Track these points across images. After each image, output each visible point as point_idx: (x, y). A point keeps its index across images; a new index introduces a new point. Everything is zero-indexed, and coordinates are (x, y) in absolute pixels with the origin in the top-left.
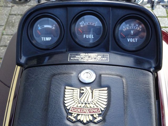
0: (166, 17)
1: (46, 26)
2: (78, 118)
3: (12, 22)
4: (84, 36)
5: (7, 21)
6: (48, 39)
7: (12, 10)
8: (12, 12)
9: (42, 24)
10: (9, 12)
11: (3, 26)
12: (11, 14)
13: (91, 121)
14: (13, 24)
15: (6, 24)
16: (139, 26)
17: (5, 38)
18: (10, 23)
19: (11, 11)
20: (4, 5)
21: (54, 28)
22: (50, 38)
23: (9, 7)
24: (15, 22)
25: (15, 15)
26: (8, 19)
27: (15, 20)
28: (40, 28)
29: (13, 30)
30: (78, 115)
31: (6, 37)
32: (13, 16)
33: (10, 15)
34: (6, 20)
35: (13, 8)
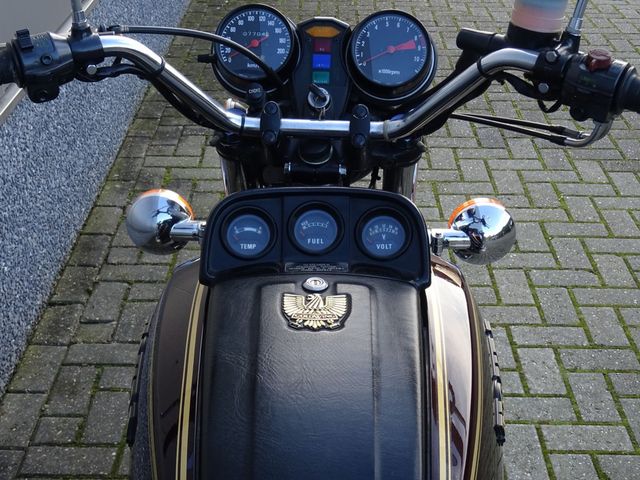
0: (513, 370)
1: (246, 229)
2: (306, 324)
3: (71, 384)
4: (309, 240)
5: (56, 380)
6: (251, 246)
7: (70, 352)
8: (69, 357)
9: (241, 225)
10: (62, 357)
11: (43, 393)
12: (65, 362)
13: (323, 328)
14: (75, 387)
15: (52, 389)
16: (393, 228)
17: (49, 425)
18: (65, 385)
19: (66, 356)
20: (48, 341)
21: (259, 232)
22: (254, 246)
23: (62, 345)
24: (78, 382)
25: (80, 365)
26: (58, 375)
27: (78, 377)
28: (237, 232)
29: (72, 404)
30: (304, 321)
31: (53, 420)
32: (72, 368)
33: (63, 365)
34: (52, 379)
35: (73, 347)
